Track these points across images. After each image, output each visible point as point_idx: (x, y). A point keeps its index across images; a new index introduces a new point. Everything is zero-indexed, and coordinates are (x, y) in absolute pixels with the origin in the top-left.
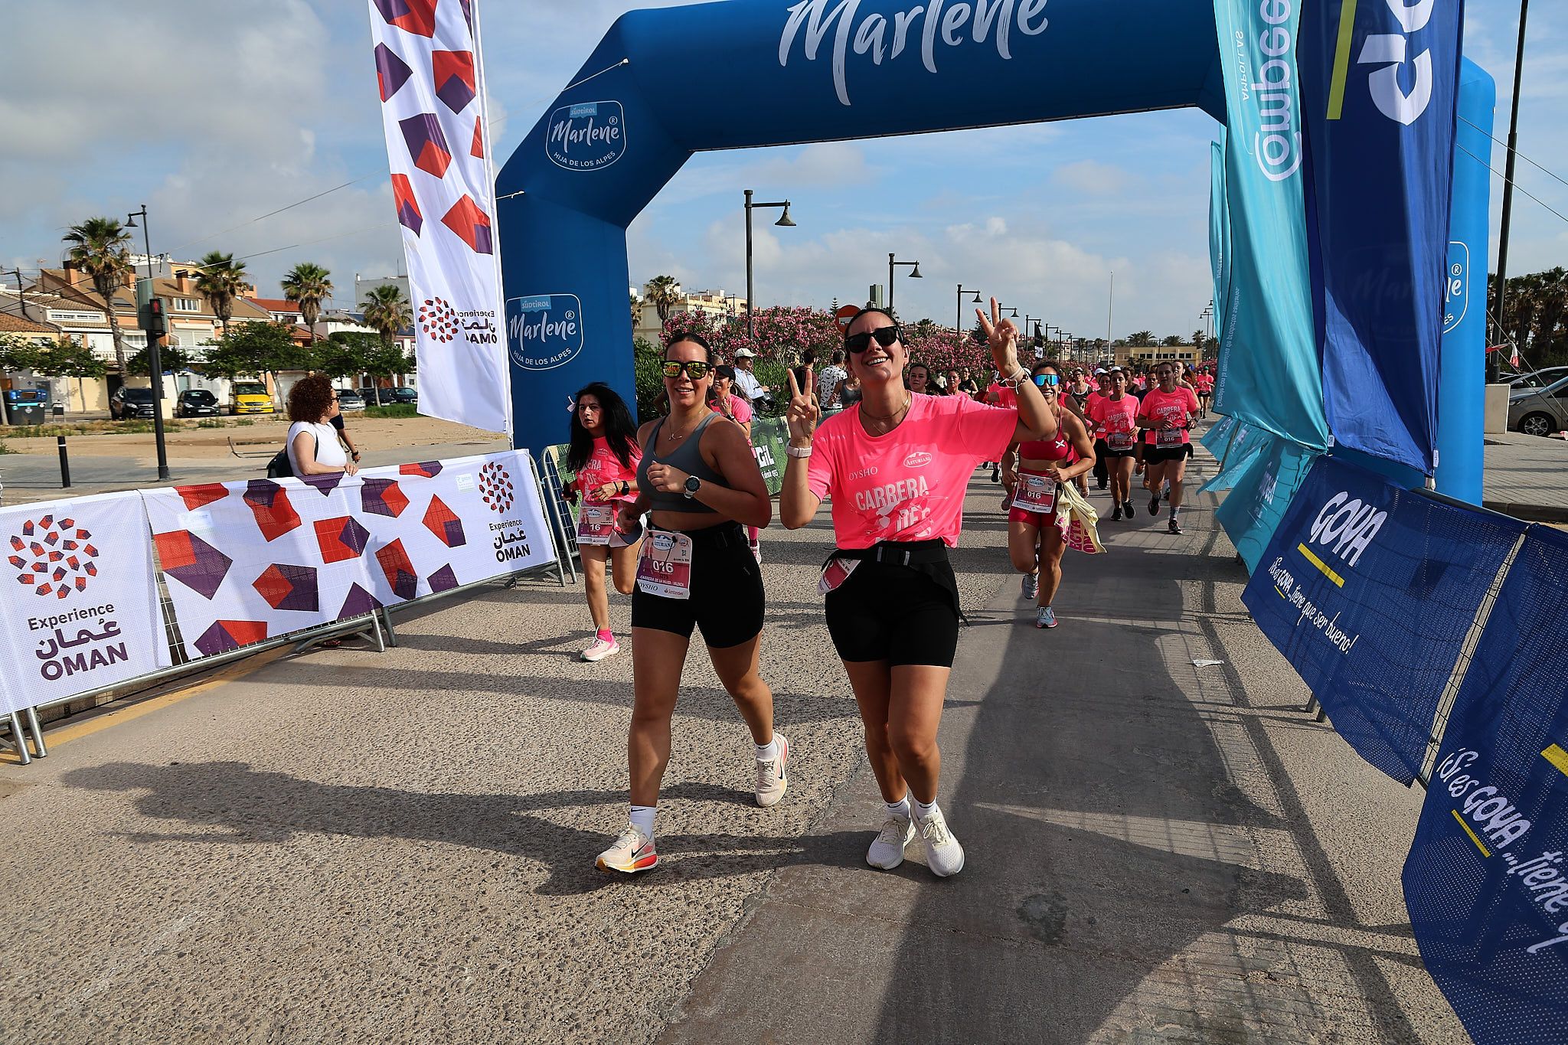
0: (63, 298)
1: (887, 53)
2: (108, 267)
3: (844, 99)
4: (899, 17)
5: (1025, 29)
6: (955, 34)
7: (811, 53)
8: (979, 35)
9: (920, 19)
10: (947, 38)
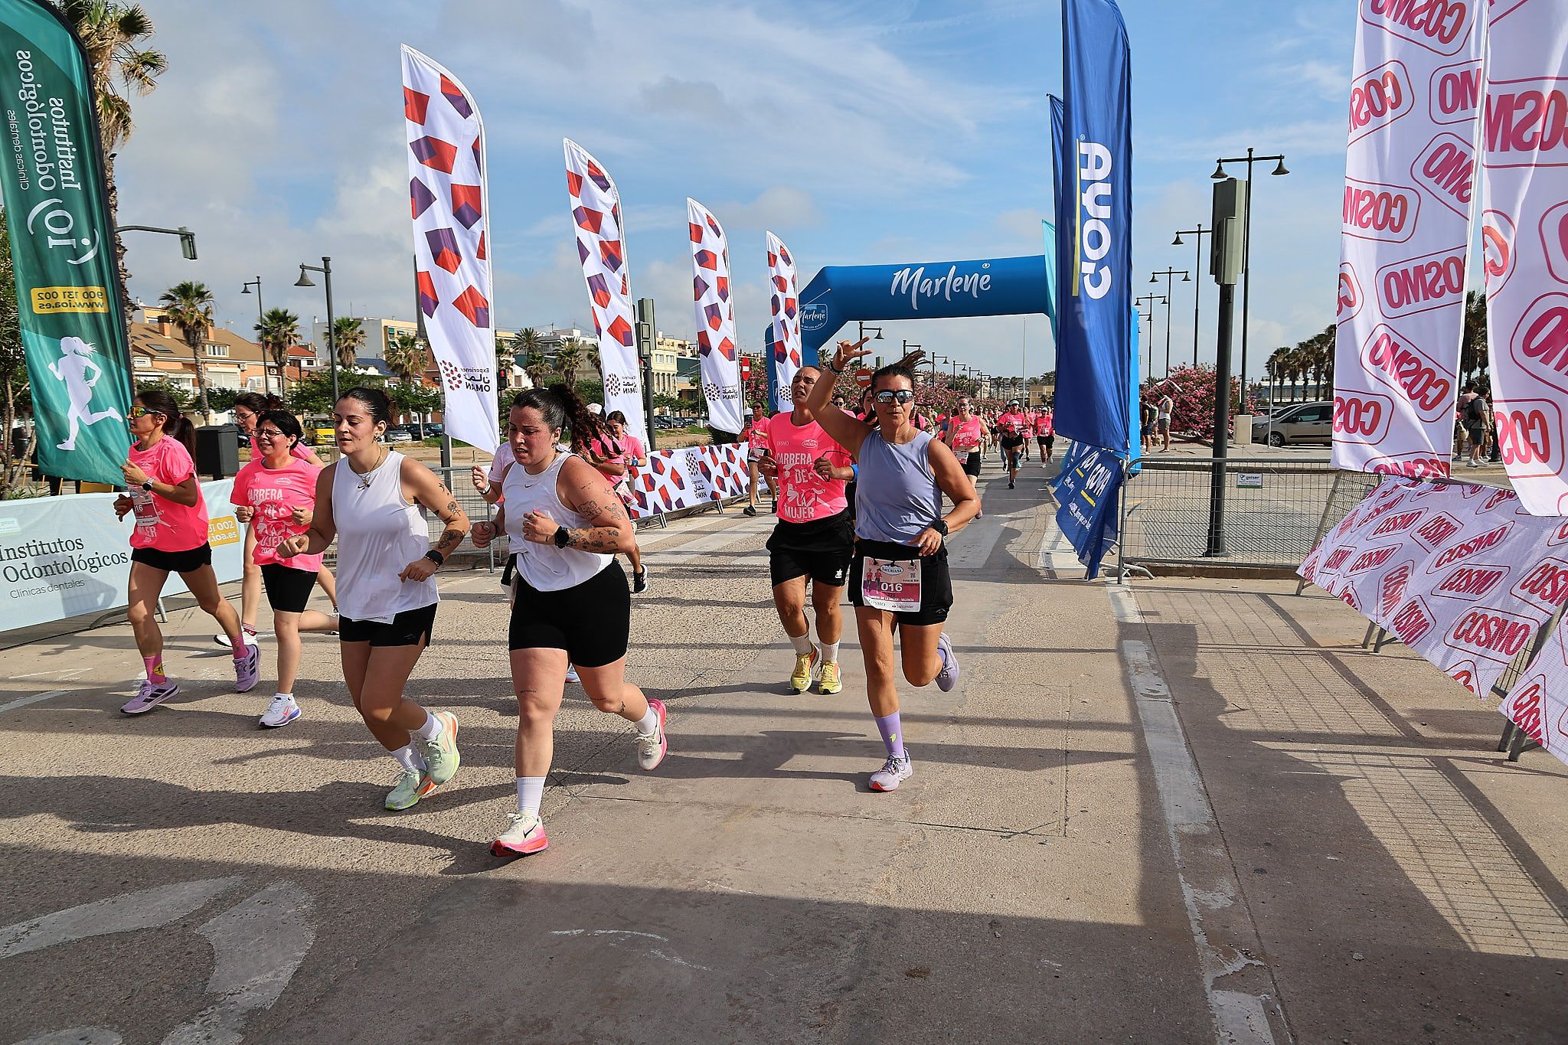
1: (932, 293)
2: (198, 323)
3: (916, 307)
4: (937, 280)
5: (983, 289)
6: (957, 288)
7: (903, 291)
8: (966, 289)
10: (955, 290)
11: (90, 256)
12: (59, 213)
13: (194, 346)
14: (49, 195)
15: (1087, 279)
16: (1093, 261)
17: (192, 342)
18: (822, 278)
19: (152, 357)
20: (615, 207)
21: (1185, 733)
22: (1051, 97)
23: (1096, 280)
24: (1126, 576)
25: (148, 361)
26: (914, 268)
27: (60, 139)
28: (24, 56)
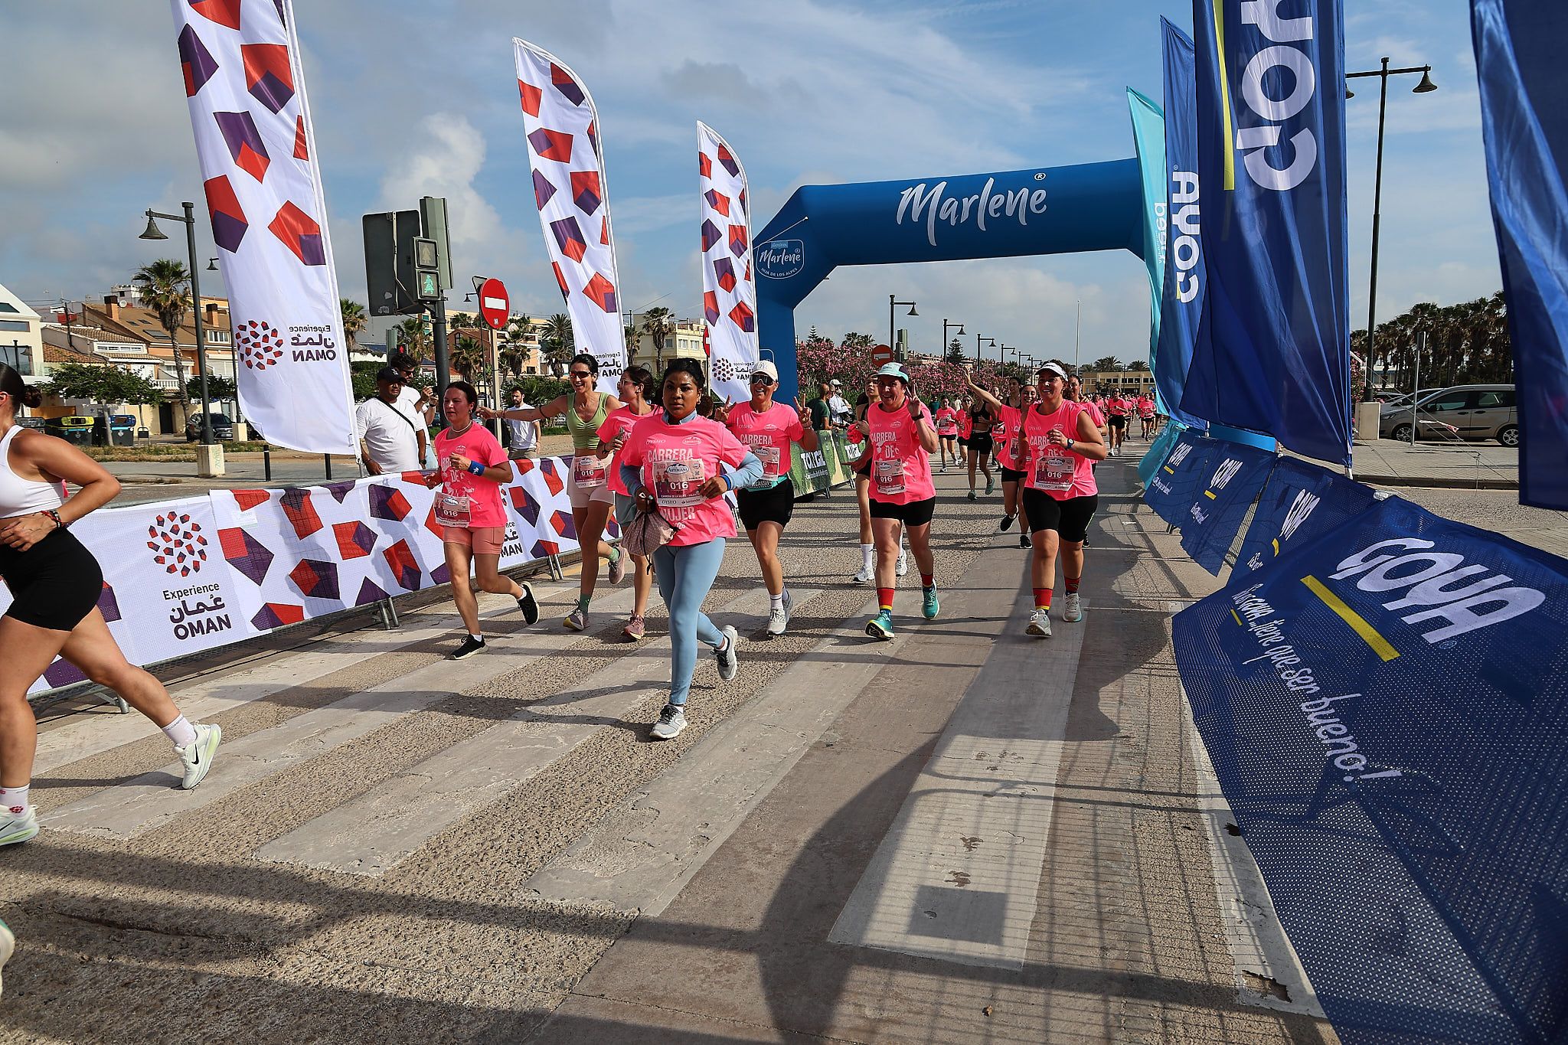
0: (103, 330)
1: (958, 220)
2: (174, 305)
3: (933, 243)
4: (965, 200)
5: (1034, 210)
6: (996, 211)
7: (915, 218)
8: (1009, 212)
9: (977, 202)
10: (992, 213)
13: (172, 329)
17: (168, 326)
18: (799, 201)
19: (148, 344)
25: (143, 350)
26: (931, 183)
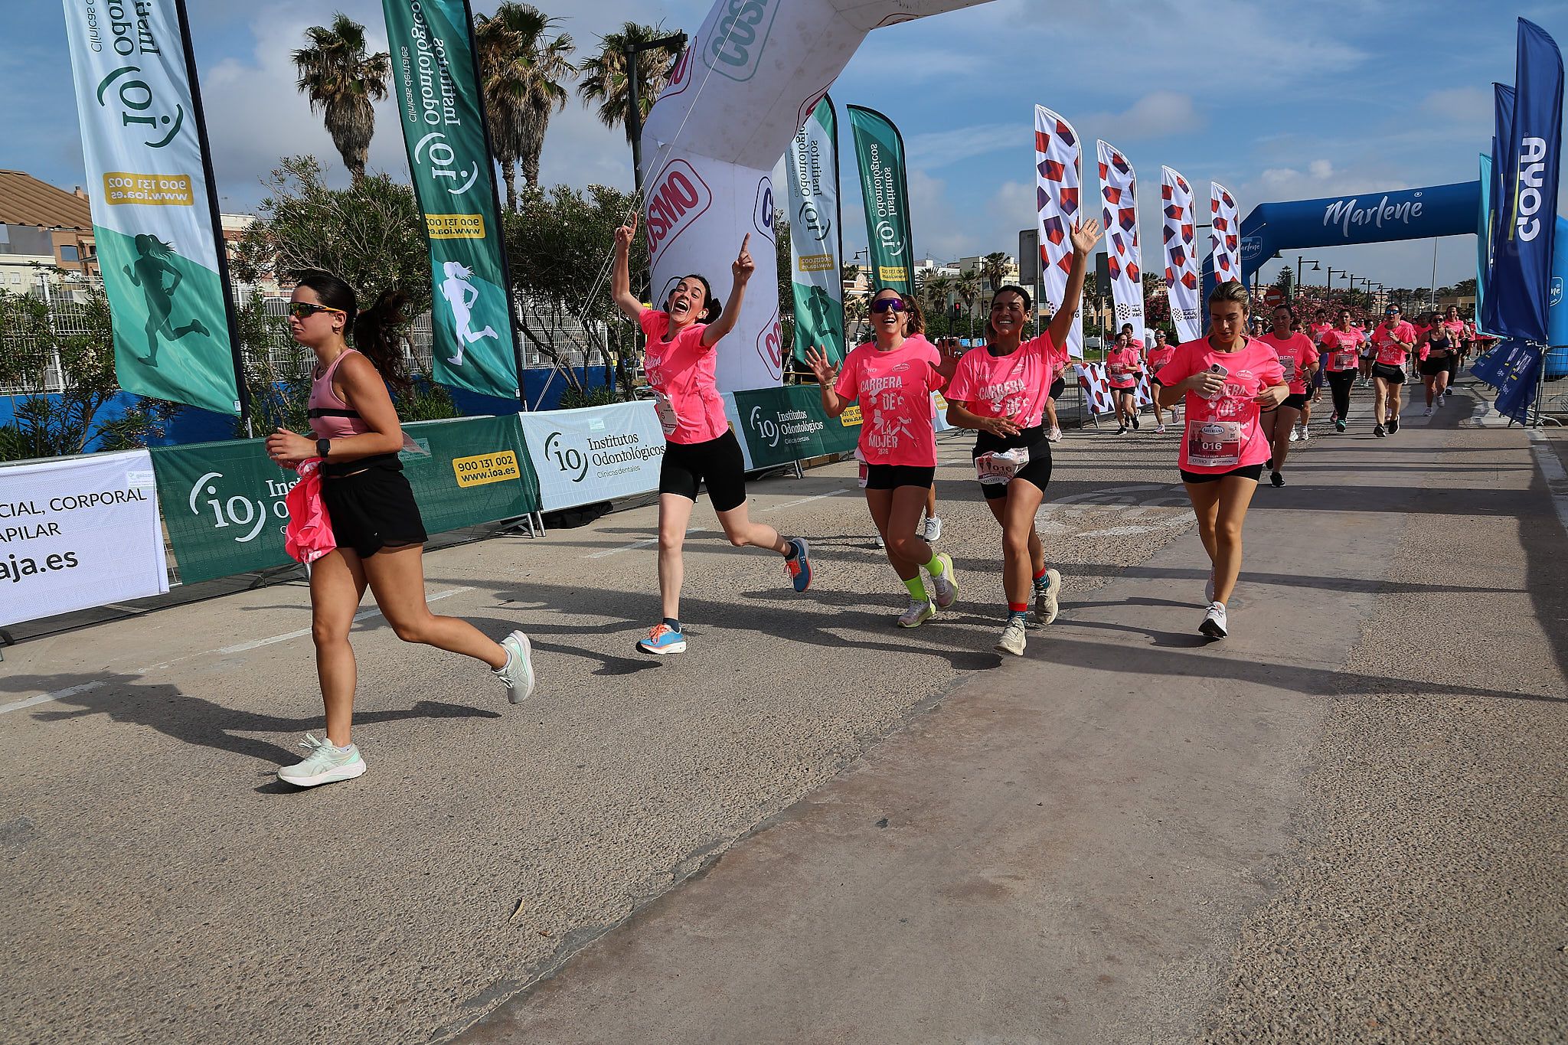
1: (1364, 222)
7: (1335, 222)
10: (1386, 218)
11: (900, 252)
12: (887, 228)
14: (883, 219)
15: (1521, 229)
16: (1527, 216)
18: (1259, 213)
20: (1132, 184)
21: (1563, 466)
22: (1496, 84)
23: (1528, 228)
24: (1540, 425)
27: (889, 189)
28: (874, 147)
